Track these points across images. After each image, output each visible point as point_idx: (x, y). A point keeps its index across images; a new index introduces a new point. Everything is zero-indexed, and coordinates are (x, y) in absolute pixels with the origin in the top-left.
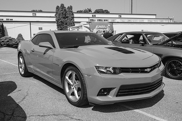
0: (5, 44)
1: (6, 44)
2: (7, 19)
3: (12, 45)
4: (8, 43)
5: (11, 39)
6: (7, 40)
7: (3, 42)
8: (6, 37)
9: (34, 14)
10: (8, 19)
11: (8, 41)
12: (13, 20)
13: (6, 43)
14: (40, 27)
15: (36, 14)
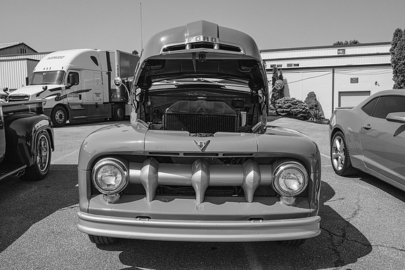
0: (283, 112)
1: (286, 112)
2: (288, 65)
3: (296, 115)
4: (289, 110)
5: (296, 103)
6: (287, 105)
7: (280, 107)
8: (286, 98)
9: (341, 52)
10: (291, 65)
11: (289, 107)
12: (300, 67)
13: (285, 110)
14: (353, 77)
15: (344, 50)
